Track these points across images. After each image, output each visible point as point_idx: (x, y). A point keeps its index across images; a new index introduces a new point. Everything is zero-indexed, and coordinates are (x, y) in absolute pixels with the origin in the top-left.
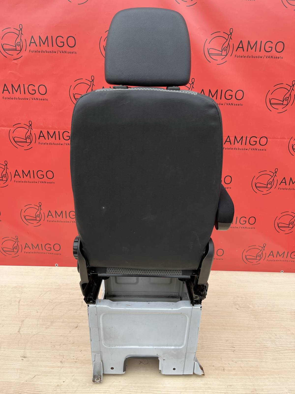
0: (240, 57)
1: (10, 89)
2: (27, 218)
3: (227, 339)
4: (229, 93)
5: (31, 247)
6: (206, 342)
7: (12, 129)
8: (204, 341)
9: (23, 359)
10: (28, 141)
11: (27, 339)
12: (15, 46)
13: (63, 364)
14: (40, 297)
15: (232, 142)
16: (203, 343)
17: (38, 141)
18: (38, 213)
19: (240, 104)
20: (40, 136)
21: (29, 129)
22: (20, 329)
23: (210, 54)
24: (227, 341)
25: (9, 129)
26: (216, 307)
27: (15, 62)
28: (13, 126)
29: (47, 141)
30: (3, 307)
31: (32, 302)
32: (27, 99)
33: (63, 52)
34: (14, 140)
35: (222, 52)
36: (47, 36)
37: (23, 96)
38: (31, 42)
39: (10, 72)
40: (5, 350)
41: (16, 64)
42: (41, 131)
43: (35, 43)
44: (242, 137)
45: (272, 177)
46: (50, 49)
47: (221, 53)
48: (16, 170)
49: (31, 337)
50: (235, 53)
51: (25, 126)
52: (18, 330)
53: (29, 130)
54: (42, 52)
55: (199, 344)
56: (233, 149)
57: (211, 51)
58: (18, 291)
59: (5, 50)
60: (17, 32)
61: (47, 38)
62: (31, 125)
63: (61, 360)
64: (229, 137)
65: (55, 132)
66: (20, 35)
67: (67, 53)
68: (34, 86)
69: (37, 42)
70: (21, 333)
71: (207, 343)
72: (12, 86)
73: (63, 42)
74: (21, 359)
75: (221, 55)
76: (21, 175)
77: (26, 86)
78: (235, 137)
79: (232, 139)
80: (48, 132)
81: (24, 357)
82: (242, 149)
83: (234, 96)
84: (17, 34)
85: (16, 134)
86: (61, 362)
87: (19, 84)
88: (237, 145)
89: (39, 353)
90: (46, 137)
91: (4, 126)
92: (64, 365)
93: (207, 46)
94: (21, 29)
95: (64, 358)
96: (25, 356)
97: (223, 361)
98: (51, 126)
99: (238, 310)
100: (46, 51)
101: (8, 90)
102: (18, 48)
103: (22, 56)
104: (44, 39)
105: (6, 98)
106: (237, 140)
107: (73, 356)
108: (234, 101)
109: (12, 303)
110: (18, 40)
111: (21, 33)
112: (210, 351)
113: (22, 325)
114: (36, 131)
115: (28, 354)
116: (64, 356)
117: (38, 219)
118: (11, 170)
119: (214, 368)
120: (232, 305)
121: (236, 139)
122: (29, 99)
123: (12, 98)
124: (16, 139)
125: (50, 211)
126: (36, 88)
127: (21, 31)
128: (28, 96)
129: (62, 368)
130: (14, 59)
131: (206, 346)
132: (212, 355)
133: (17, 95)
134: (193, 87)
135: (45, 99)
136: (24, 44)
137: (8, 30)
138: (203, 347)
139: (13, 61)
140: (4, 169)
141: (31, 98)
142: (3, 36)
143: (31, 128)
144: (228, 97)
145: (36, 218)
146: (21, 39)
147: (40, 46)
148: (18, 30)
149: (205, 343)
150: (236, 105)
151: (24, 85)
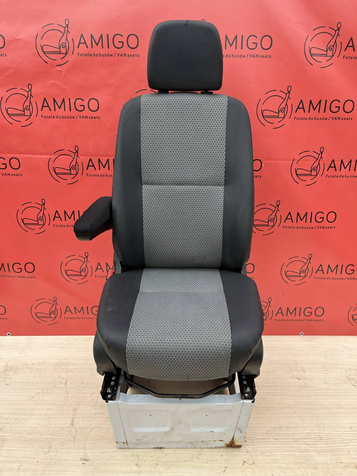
0: (350, 58)
1: (51, 105)
2: (69, 273)
3: (350, 425)
4: (336, 104)
5: (73, 311)
6: (324, 431)
7: (53, 157)
8: (321, 430)
9: (85, 462)
10: (73, 172)
11: (85, 434)
12: (59, 48)
13: (141, 467)
14: (91, 377)
15: (338, 167)
16: (320, 433)
17: (85, 171)
18: (84, 266)
19: (350, 118)
20: (88, 166)
21: (75, 156)
22: (73, 420)
23: (312, 55)
24: (351, 428)
25: (48, 157)
26: (326, 383)
27: (59, 68)
28: (54, 153)
29: (98, 172)
30: (45, 391)
31: (82, 383)
32: (74, 118)
33: (121, 55)
34: (55, 171)
35: (327, 51)
36: (102, 34)
37: (68, 113)
38: (80, 43)
39: (52, 82)
40: (58, 451)
41: (60, 72)
42: (90, 159)
43: (85, 43)
44: (351, 161)
45: (274, 212)
46: (105, 51)
47: (325, 53)
48: (57, 211)
49: (90, 431)
50: (343, 53)
51: (69, 153)
52: (71, 423)
53: (74, 158)
54: (94, 55)
55: (317, 434)
56: (339, 177)
57: (314, 51)
58: (62, 369)
59: (46, 54)
60: (62, 29)
61: (101, 36)
62: (77, 152)
63: (136, 462)
64: (333, 161)
65: (108, 160)
66: (65, 34)
67: (127, 56)
68: (83, 100)
69: (89, 43)
70: (76, 426)
71: (326, 432)
72: (54, 100)
73: (123, 42)
74: (81, 462)
75: (326, 55)
76: (62, 217)
77: (72, 101)
78: (342, 161)
79: (338, 164)
80: (99, 160)
81: (86, 460)
82: (350, 177)
83: (341, 108)
84: (62, 32)
85: (57, 164)
86: (137, 465)
87: (64, 99)
88: (344, 172)
89: (105, 454)
90: (97, 167)
91: (42, 154)
92: (142, 470)
93: (309, 44)
94: (67, 26)
95: (139, 459)
96: (87, 458)
97: (352, 455)
98: (103, 153)
99: (354, 387)
100: (100, 54)
101: (48, 106)
102: (63, 50)
103: (68, 61)
104: (97, 38)
105: (45, 117)
106: (344, 165)
107: (152, 457)
108: (341, 113)
109: (57, 386)
110: (64, 40)
111: (68, 31)
112: (332, 442)
113: (74, 415)
114: (83, 159)
115: (90, 456)
116: (139, 456)
117: (83, 274)
118: (50, 211)
119: (342, 465)
120: (345, 380)
121: (343, 163)
122: (76, 118)
123: (54, 117)
124: (57, 170)
125: (99, 264)
126: (85, 103)
127: (66, 28)
128: (74, 113)
129: (140, 473)
130: (57, 65)
131: (325, 437)
132: (335, 448)
133: (60, 112)
134: (289, 97)
135: (97, 117)
136: (71, 45)
137: (50, 27)
138: (321, 437)
139: (56, 68)
140: (41, 210)
141: (78, 116)
142: (44, 35)
143: (77, 156)
144: (334, 109)
145: (81, 272)
146: (67, 39)
147: (92, 48)
148: (64, 27)
149: (322, 432)
150: (345, 119)
151: (69, 99)
